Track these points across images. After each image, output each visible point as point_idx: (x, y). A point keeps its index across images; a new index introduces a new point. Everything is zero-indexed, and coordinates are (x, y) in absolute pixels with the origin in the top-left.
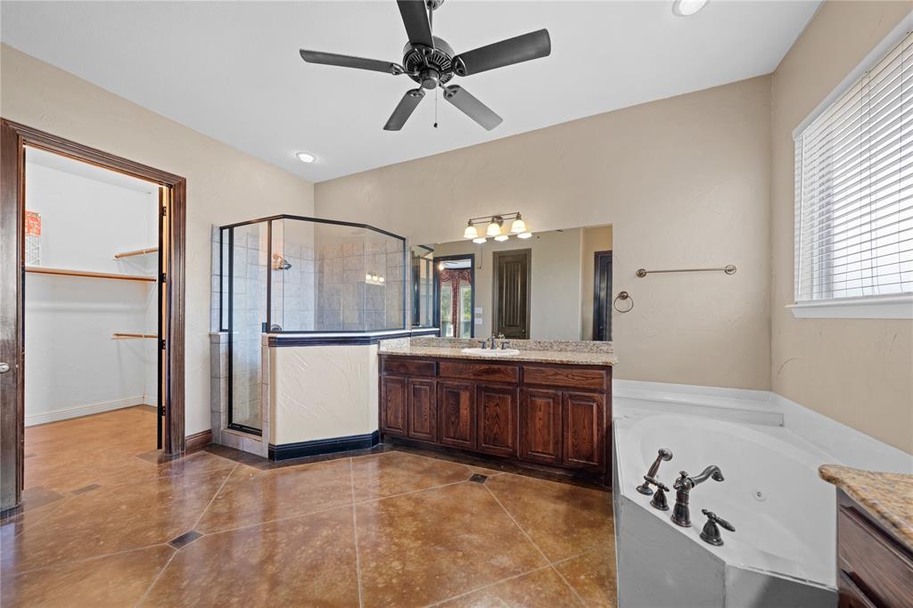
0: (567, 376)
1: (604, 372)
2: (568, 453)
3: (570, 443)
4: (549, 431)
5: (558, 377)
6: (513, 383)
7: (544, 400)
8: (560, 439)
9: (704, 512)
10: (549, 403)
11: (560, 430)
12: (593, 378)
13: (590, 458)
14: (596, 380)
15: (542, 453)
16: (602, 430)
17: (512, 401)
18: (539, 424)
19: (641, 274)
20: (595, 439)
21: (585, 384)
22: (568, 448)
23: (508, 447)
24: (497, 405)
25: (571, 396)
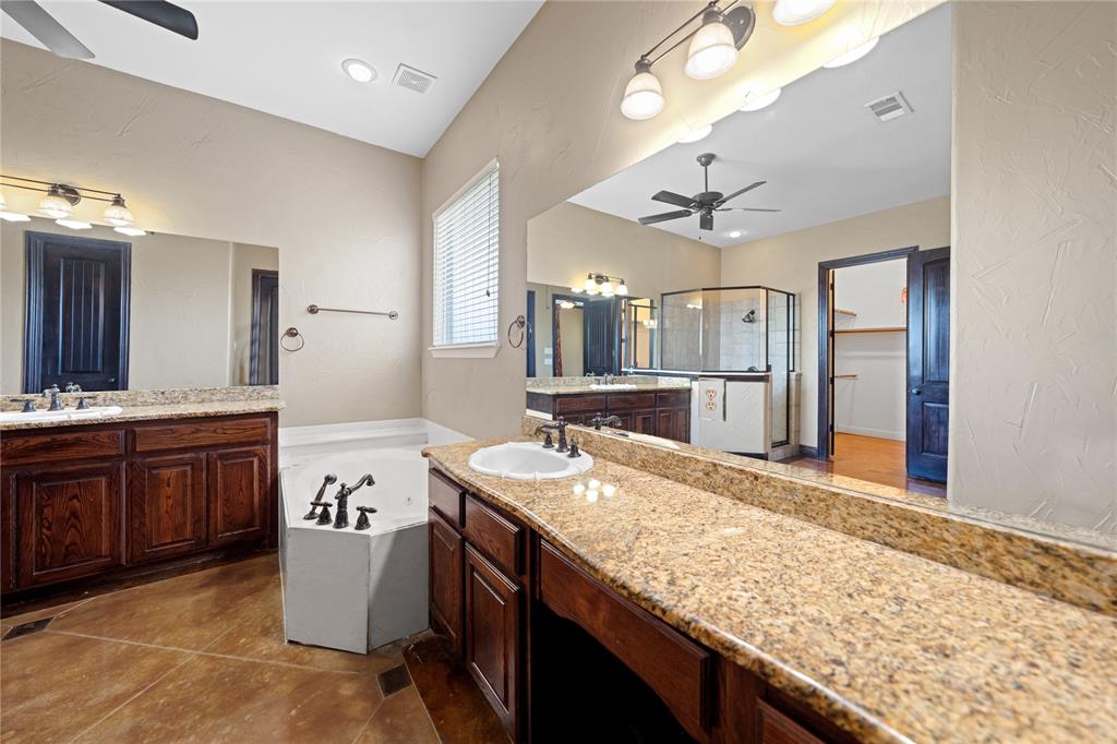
0: (215, 432)
1: (268, 420)
2: (216, 528)
3: (219, 515)
4: (185, 510)
5: (200, 435)
6: (111, 457)
7: (175, 470)
8: (204, 514)
9: (358, 509)
10: (185, 473)
11: (204, 504)
12: (253, 429)
13: (250, 523)
14: (258, 430)
15: (171, 543)
16: (266, 486)
17: (109, 485)
18: (164, 504)
19: (313, 310)
20: (256, 499)
21: (242, 437)
22: (216, 522)
23: (101, 556)
24: (76, 497)
25: (221, 457)
